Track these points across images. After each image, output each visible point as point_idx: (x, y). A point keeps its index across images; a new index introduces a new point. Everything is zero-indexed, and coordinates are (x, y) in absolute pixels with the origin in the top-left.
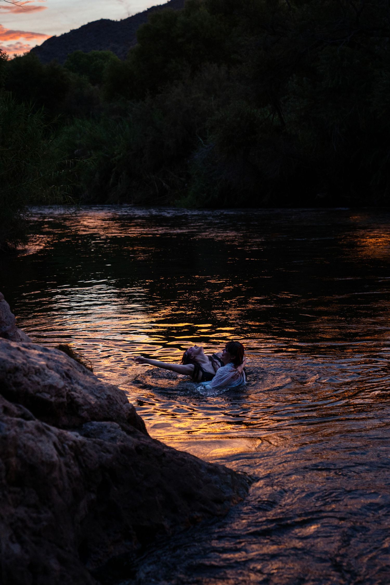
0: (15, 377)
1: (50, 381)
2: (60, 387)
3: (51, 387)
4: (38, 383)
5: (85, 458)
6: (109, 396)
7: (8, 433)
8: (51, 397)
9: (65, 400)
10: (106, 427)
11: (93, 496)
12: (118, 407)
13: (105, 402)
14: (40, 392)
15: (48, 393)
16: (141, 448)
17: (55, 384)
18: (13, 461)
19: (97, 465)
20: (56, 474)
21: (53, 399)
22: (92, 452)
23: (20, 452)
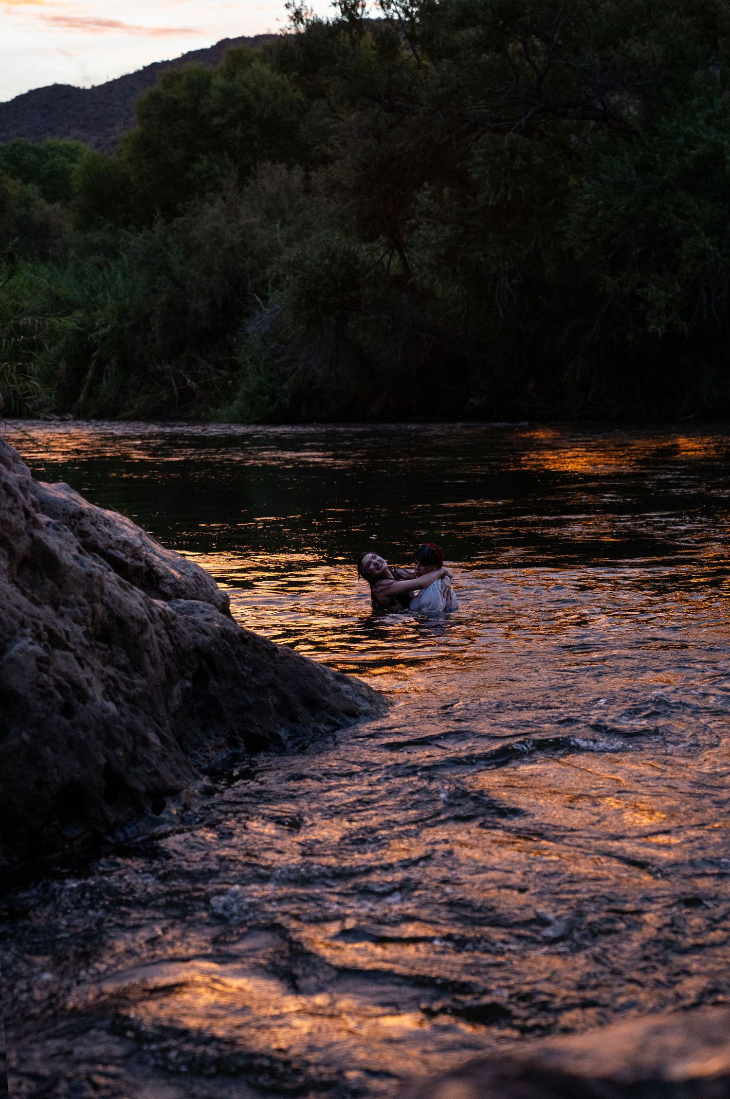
0: (81, 524)
1: (124, 536)
2: (137, 546)
3: (126, 544)
4: (110, 536)
5: (177, 635)
6: (196, 573)
7: (93, 570)
8: (127, 557)
9: (143, 564)
10: (197, 606)
11: (188, 684)
12: (209, 590)
13: (192, 581)
14: (113, 549)
15: (122, 551)
16: (246, 637)
17: (130, 541)
18: (99, 607)
19: (192, 647)
20: (147, 636)
21: (129, 560)
22: (185, 630)
23: (106, 599)
